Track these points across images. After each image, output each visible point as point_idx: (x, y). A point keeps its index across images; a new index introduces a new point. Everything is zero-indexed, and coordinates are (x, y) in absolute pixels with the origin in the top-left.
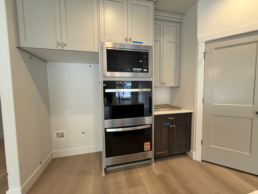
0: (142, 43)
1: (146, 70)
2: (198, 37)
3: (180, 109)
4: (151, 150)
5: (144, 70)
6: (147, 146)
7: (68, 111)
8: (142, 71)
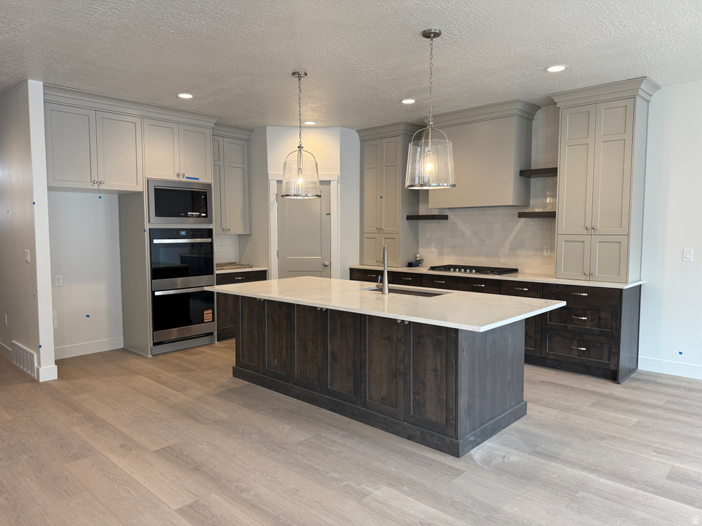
0: (198, 179)
1: (205, 215)
2: (269, 172)
3: (252, 267)
4: (213, 320)
5: (202, 215)
6: (208, 315)
7: (61, 276)
8: (200, 216)
